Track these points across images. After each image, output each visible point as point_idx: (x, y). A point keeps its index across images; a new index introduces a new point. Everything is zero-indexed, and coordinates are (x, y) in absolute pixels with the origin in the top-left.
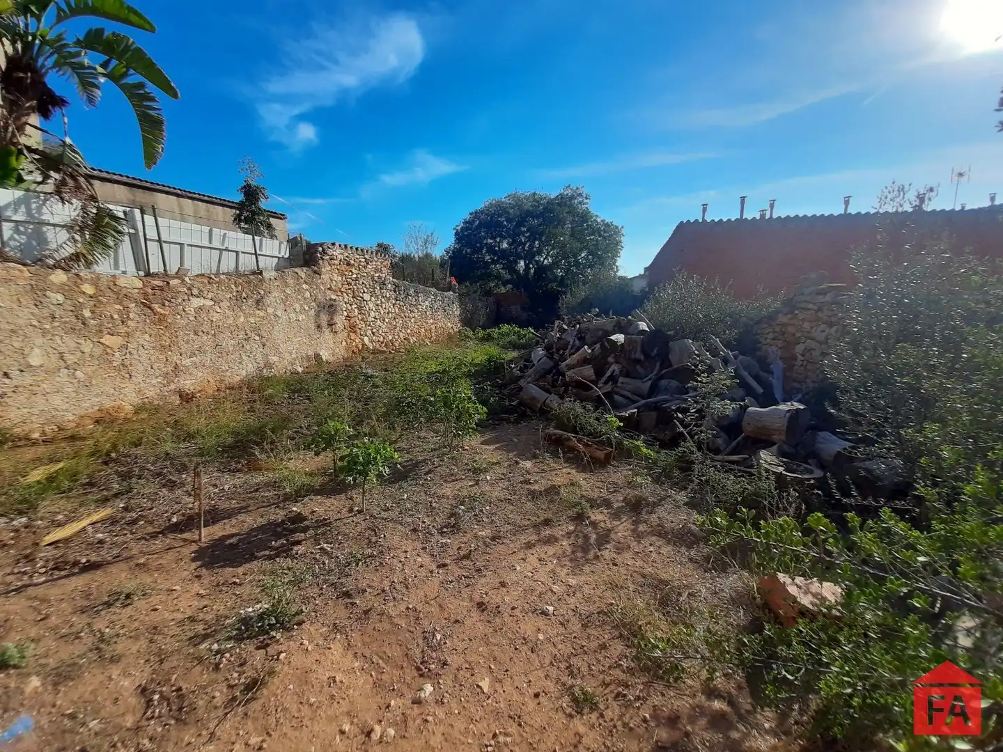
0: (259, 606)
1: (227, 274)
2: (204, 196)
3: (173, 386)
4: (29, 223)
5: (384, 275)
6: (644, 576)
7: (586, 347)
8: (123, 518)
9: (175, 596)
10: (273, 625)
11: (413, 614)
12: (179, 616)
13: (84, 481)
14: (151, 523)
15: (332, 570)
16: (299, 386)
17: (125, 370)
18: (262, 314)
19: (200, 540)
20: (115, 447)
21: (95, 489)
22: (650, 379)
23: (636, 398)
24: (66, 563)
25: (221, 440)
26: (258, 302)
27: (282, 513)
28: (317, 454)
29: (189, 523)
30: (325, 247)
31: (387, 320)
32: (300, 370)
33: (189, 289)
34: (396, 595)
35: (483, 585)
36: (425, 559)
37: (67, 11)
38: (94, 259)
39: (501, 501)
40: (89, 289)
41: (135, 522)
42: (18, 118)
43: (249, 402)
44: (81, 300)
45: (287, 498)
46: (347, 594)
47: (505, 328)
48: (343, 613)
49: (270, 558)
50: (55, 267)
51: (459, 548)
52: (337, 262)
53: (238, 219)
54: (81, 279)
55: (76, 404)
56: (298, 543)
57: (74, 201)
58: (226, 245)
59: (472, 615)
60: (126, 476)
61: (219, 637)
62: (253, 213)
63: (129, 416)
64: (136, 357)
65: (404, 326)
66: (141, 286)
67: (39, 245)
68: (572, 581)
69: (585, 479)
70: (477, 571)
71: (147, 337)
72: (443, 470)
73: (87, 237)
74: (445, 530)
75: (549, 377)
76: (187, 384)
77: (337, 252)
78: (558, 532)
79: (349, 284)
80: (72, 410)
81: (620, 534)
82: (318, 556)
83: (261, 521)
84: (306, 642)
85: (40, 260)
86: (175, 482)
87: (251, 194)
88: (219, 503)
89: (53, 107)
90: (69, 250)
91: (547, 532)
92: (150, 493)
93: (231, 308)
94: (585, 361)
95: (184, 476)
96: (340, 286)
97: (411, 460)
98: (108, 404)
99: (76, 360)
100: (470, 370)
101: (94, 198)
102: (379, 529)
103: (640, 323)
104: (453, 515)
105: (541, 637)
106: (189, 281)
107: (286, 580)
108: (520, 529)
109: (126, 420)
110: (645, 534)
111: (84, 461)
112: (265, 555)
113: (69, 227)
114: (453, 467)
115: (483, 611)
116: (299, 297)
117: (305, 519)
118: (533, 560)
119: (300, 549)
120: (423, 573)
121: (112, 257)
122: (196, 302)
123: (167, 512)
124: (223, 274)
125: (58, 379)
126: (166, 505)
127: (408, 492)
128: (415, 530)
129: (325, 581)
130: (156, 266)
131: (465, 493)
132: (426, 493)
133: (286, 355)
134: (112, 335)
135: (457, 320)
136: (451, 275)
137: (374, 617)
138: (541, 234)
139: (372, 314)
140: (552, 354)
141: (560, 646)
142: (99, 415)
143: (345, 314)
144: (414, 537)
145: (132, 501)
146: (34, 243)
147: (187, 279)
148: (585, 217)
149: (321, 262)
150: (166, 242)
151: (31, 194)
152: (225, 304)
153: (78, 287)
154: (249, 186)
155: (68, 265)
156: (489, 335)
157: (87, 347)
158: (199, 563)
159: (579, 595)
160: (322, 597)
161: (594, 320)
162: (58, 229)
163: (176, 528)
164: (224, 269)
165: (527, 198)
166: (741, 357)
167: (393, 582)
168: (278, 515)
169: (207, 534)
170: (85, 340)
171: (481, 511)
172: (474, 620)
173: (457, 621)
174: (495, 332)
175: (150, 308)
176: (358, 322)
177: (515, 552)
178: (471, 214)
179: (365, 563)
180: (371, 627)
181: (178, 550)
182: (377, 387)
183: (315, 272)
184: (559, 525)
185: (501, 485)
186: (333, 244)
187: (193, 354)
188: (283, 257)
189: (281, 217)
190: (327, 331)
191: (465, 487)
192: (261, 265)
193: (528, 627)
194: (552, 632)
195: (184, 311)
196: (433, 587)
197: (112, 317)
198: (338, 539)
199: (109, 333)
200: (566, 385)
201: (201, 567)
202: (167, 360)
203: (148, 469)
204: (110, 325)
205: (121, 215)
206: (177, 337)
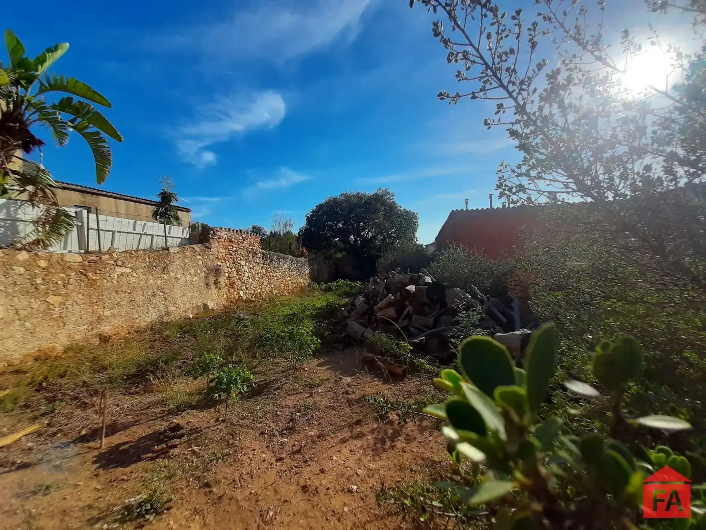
0: (139, 497)
1: (144, 250)
2: (134, 198)
3: (95, 331)
4: (8, 220)
5: (255, 248)
6: (423, 459)
7: (390, 295)
8: (46, 431)
9: (79, 490)
10: (148, 510)
11: (255, 498)
12: (81, 504)
13: (22, 404)
14: (66, 435)
15: (198, 467)
16: (188, 328)
17: (61, 321)
18: (166, 277)
19: (101, 447)
20: (46, 378)
21: (29, 410)
22: (433, 316)
23: (424, 329)
24: (7, 462)
25: (127, 371)
26: (164, 269)
27: (165, 424)
28: (195, 378)
29: (94, 434)
30: (215, 230)
31: (257, 279)
32: (191, 316)
33: (115, 261)
34: (243, 483)
35: (308, 473)
36: (267, 455)
37: (47, 86)
38: (50, 243)
39: (327, 408)
40: (43, 264)
41: (54, 434)
42: (7, 152)
43: (151, 341)
44: (36, 271)
45: (171, 413)
46: (207, 485)
47: (341, 282)
48: (203, 499)
49: (152, 459)
50: (21, 249)
51: (294, 445)
52: (222, 240)
53: (155, 214)
54: (38, 257)
55: (22, 346)
56: (175, 446)
57: (41, 206)
58: (145, 231)
59: (297, 495)
60: (51, 400)
61: (108, 519)
62: (166, 210)
63: (60, 354)
64: (70, 310)
65: (269, 283)
66: (81, 261)
67: (12, 234)
68: (372, 466)
69: (388, 389)
70: (305, 462)
71: (80, 296)
72: (288, 387)
73: (47, 228)
74: (285, 432)
75: (366, 317)
76: (106, 329)
77: (223, 234)
78: (365, 429)
79: (230, 254)
80: (19, 351)
81: (409, 429)
82: (189, 456)
83: (150, 431)
84: (172, 523)
85: (12, 244)
86: (87, 404)
87: (166, 198)
88: (119, 419)
89: (34, 145)
90: (34, 237)
91: (358, 430)
92: (67, 413)
93: (145, 274)
94: (390, 305)
95: (95, 399)
96: (224, 256)
97: (266, 380)
98: (45, 345)
99: (27, 314)
100: (312, 313)
101: (55, 204)
102: (236, 434)
103: (426, 277)
104: (292, 420)
105: (346, 509)
106: (115, 256)
107: (163, 476)
108: (339, 429)
109: (57, 358)
110: (427, 428)
111: (23, 389)
112: (148, 457)
113: (35, 223)
114: (295, 384)
115: (306, 492)
116: (194, 264)
117: (182, 428)
118: (345, 451)
119: (175, 451)
120: (264, 466)
121: (63, 242)
122: (119, 270)
123: (78, 426)
124: (141, 250)
125: (12, 328)
126: (79, 421)
127: (260, 405)
128: (262, 433)
129: (192, 475)
130: (93, 246)
131: (302, 403)
132: (273, 405)
133: (182, 306)
134: (55, 296)
135: (307, 277)
136: (303, 246)
137: (225, 500)
138: (364, 218)
139: (246, 275)
140: (369, 300)
141: (359, 516)
142: (38, 354)
143: (227, 275)
144: (262, 438)
145: (54, 419)
146: (9, 233)
147: (114, 255)
148: (392, 207)
149: (211, 240)
150: (102, 230)
151: (12, 201)
152: (141, 271)
153: (35, 262)
154: (165, 193)
155: (31, 247)
156: (330, 287)
157: (36, 304)
158: (98, 465)
159: (376, 476)
160: (188, 488)
161: (397, 276)
162: (27, 223)
163: (84, 439)
164: (142, 247)
165: (354, 196)
166: (492, 299)
167: (242, 473)
168: (161, 426)
169: (106, 443)
170: (35, 300)
171: (312, 416)
172: (298, 499)
173: (286, 501)
174: (334, 285)
175: (86, 275)
176: (236, 280)
177: (333, 446)
178: (317, 206)
179: (223, 460)
180: (222, 509)
181: (84, 455)
182: (247, 327)
183: (207, 247)
184: (367, 424)
185: (328, 396)
186: (221, 228)
187: (113, 307)
188: (185, 238)
189: (188, 211)
190: (213, 287)
191: (303, 399)
192: (168, 244)
193: (337, 502)
194: (354, 505)
195: (110, 277)
196: (271, 476)
197: (57, 283)
198: (205, 442)
199: (53, 294)
200: (377, 321)
201: (99, 467)
202: (93, 312)
203: (69, 395)
204: (55, 289)
205: (73, 214)
206: (102, 296)
